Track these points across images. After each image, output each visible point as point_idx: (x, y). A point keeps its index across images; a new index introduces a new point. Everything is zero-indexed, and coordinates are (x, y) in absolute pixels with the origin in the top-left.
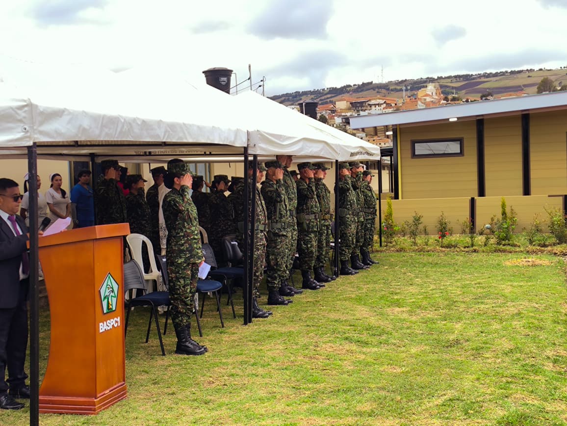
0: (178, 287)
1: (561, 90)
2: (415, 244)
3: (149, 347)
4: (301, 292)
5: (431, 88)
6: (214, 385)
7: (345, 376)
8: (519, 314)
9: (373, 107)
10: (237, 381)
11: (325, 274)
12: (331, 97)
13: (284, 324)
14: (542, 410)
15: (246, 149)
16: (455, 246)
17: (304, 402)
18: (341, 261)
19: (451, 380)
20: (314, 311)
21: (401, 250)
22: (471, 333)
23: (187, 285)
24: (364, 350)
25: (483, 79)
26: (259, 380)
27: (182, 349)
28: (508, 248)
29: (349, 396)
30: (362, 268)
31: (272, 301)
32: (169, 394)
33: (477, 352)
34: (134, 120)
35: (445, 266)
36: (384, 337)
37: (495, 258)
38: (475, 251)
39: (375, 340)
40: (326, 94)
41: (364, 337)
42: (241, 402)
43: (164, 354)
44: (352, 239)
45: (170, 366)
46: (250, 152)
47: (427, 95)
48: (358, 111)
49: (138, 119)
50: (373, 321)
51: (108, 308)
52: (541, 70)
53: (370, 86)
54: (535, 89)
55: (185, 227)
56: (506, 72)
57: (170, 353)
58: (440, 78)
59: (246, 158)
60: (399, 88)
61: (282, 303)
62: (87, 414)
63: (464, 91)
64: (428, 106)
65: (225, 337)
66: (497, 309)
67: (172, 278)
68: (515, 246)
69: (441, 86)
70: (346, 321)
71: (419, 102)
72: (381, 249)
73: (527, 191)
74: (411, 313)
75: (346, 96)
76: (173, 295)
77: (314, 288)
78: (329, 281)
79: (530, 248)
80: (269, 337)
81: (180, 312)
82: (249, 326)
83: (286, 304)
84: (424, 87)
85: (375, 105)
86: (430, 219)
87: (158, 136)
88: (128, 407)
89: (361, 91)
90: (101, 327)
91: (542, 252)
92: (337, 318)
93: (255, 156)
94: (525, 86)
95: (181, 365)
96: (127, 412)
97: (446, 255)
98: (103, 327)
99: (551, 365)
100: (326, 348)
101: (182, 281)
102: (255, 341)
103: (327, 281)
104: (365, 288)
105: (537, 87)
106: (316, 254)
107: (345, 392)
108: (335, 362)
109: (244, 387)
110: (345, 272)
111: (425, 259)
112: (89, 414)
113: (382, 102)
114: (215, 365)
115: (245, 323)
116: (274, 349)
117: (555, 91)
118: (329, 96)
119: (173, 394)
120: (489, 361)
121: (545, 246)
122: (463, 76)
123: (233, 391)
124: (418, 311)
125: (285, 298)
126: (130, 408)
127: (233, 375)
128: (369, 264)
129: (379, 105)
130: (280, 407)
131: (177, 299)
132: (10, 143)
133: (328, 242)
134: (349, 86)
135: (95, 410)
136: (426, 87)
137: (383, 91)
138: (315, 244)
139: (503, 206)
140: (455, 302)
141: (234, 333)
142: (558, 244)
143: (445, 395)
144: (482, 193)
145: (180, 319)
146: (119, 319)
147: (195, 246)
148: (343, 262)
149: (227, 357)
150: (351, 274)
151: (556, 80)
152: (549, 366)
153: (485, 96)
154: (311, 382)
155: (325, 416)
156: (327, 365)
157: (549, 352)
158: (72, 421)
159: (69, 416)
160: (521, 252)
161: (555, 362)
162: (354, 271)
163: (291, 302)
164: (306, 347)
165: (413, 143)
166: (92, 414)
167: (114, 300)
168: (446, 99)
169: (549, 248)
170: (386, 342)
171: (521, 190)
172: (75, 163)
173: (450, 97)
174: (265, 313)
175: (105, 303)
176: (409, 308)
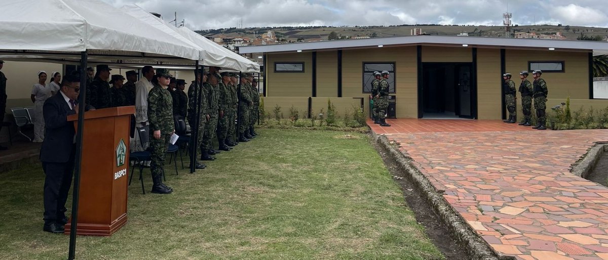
0: (156, 149)
1: (341, 39)
2: (279, 124)
3: (132, 188)
4: (219, 153)
5: (269, 32)
6: (184, 215)
7: (267, 208)
8: (359, 169)
9: (236, 42)
10: (199, 212)
11: (231, 141)
12: (211, 35)
13: (217, 173)
14: (400, 231)
15: (197, 61)
16: (303, 126)
17: (248, 226)
18: (240, 133)
19: (335, 211)
20: (233, 165)
21: (271, 127)
22: (336, 180)
23: (162, 147)
24: (274, 191)
25: (298, 30)
26: (213, 212)
27: (157, 189)
28: (334, 128)
29: (276, 221)
30: (251, 138)
31: (204, 158)
32: (156, 221)
33: (345, 193)
34: (143, 39)
35: (300, 138)
36: (283, 182)
37: (328, 134)
38: (315, 129)
39: (278, 184)
40: (208, 33)
41: (271, 182)
42: (205, 226)
43: (144, 193)
44: (247, 120)
45: (150, 201)
46: (200, 64)
47: (267, 37)
48: (227, 44)
49: (144, 38)
50: (272, 171)
51: (120, 163)
52: (330, 27)
53: (235, 30)
54: (327, 37)
55: (162, 111)
56: (312, 27)
57: (148, 192)
58: (275, 28)
59: (197, 67)
60: (251, 32)
61: (211, 159)
62: (104, 236)
63: (288, 36)
64: (268, 44)
65: (181, 182)
66: (346, 166)
67: (152, 142)
68: (338, 127)
69: (275, 33)
70: (256, 171)
71: (263, 41)
72: (259, 126)
73: (340, 95)
74: (293, 167)
75: (220, 35)
76: (152, 154)
77: (227, 150)
78: (234, 146)
79: (347, 128)
80: (211, 182)
81: (157, 165)
82: (194, 174)
83: (213, 160)
84: (265, 32)
85: (237, 41)
86: (285, 109)
87: (155, 50)
88: (130, 231)
89: (229, 33)
90: (116, 176)
91: (353, 131)
92: (249, 169)
93: (202, 66)
94: (321, 35)
95: (158, 201)
96: (131, 234)
97: (298, 131)
98: (117, 176)
99: (391, 201)
100: (251, 189)
101: (159, 145)
102: (202, 185)
103: (233, 146)
104: (259, 150)
105: (328, 36)
106: (227, 129)
107: (273, 219)
108: (259, 199)
109: (205, 216)
110: (241, 140)
111: (287, 133)
112: (105, 235)
113: (242, 39)
114: (182, 201)
115: (192, 172)
116: (217, 190)
117: (338, 39)
118: (210, 34)
119: (158, 221)
120: (354, 199)
121: (354, 127)
122: (287, 27)
123: (198, 219)
124: (298, 166)
125: (212, 156)
126: (132, 231)
127: (195, 208)
128: (254, 136)
129: (240, 41)
130: (233, 229)
131: (155, 156)
132: (69, 49)
133: (234, 121)
134: (223, 29)
135: (109, 233)
136: (267, 32)
137: (242, 33)
138: (227, 122)
139: (329, 103)
140: (318, 161)
141: (186, 179)
142: (362, 126)
143: (336, 221)
144: (314, 95)
145: (157, 170)
146: (125, 170)
147: (169, 123)
148: (241, 134)
149: (188, 195)
150: (245, 141)
151: (338, 33)
152: (391, 202)
153: (300, 39)
154: (247, 213)
155: (266, 236)
156: (254, 201)
157: (387, 193)
158: (94, 241)
159: (91, 238)
160: (342, 130)
161: (393, 199)
162: (247, 140)
163: (216, 159)
164: (237, 188)
165: (275, 64)
166: (107, 236)
167: (124, 157)
168: (278, 40)
169: (357, 129)
170: (286, 186)
171: (337, 94)
172: (67, 66)
173: (280, 39)
174: (202, 166)
175: (118, 159)
176: (291, 164)
